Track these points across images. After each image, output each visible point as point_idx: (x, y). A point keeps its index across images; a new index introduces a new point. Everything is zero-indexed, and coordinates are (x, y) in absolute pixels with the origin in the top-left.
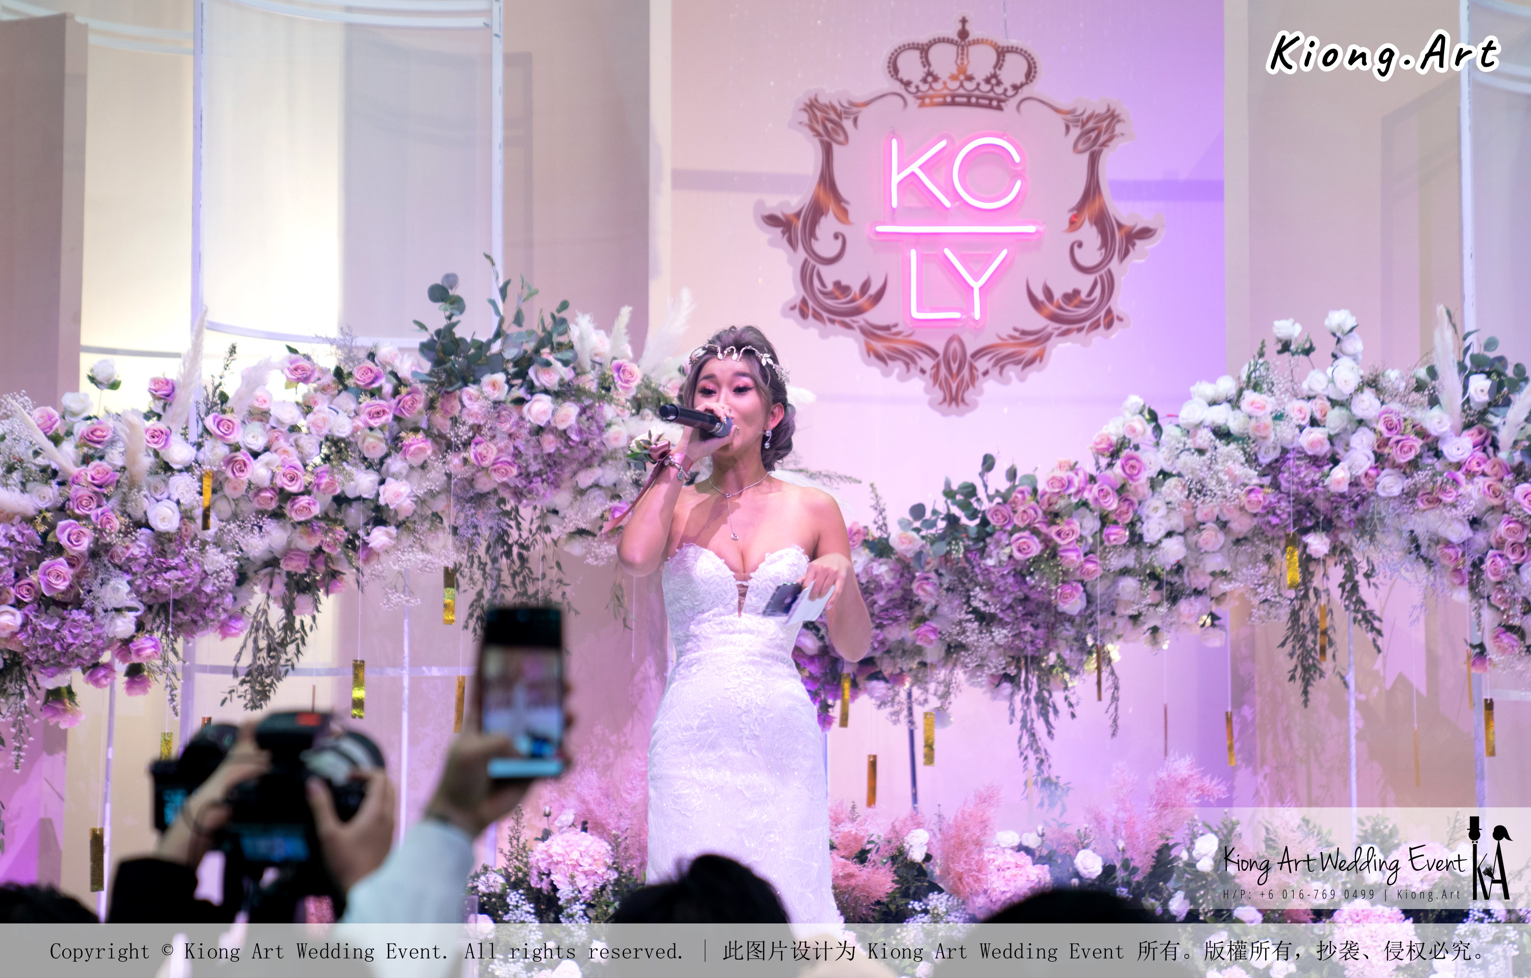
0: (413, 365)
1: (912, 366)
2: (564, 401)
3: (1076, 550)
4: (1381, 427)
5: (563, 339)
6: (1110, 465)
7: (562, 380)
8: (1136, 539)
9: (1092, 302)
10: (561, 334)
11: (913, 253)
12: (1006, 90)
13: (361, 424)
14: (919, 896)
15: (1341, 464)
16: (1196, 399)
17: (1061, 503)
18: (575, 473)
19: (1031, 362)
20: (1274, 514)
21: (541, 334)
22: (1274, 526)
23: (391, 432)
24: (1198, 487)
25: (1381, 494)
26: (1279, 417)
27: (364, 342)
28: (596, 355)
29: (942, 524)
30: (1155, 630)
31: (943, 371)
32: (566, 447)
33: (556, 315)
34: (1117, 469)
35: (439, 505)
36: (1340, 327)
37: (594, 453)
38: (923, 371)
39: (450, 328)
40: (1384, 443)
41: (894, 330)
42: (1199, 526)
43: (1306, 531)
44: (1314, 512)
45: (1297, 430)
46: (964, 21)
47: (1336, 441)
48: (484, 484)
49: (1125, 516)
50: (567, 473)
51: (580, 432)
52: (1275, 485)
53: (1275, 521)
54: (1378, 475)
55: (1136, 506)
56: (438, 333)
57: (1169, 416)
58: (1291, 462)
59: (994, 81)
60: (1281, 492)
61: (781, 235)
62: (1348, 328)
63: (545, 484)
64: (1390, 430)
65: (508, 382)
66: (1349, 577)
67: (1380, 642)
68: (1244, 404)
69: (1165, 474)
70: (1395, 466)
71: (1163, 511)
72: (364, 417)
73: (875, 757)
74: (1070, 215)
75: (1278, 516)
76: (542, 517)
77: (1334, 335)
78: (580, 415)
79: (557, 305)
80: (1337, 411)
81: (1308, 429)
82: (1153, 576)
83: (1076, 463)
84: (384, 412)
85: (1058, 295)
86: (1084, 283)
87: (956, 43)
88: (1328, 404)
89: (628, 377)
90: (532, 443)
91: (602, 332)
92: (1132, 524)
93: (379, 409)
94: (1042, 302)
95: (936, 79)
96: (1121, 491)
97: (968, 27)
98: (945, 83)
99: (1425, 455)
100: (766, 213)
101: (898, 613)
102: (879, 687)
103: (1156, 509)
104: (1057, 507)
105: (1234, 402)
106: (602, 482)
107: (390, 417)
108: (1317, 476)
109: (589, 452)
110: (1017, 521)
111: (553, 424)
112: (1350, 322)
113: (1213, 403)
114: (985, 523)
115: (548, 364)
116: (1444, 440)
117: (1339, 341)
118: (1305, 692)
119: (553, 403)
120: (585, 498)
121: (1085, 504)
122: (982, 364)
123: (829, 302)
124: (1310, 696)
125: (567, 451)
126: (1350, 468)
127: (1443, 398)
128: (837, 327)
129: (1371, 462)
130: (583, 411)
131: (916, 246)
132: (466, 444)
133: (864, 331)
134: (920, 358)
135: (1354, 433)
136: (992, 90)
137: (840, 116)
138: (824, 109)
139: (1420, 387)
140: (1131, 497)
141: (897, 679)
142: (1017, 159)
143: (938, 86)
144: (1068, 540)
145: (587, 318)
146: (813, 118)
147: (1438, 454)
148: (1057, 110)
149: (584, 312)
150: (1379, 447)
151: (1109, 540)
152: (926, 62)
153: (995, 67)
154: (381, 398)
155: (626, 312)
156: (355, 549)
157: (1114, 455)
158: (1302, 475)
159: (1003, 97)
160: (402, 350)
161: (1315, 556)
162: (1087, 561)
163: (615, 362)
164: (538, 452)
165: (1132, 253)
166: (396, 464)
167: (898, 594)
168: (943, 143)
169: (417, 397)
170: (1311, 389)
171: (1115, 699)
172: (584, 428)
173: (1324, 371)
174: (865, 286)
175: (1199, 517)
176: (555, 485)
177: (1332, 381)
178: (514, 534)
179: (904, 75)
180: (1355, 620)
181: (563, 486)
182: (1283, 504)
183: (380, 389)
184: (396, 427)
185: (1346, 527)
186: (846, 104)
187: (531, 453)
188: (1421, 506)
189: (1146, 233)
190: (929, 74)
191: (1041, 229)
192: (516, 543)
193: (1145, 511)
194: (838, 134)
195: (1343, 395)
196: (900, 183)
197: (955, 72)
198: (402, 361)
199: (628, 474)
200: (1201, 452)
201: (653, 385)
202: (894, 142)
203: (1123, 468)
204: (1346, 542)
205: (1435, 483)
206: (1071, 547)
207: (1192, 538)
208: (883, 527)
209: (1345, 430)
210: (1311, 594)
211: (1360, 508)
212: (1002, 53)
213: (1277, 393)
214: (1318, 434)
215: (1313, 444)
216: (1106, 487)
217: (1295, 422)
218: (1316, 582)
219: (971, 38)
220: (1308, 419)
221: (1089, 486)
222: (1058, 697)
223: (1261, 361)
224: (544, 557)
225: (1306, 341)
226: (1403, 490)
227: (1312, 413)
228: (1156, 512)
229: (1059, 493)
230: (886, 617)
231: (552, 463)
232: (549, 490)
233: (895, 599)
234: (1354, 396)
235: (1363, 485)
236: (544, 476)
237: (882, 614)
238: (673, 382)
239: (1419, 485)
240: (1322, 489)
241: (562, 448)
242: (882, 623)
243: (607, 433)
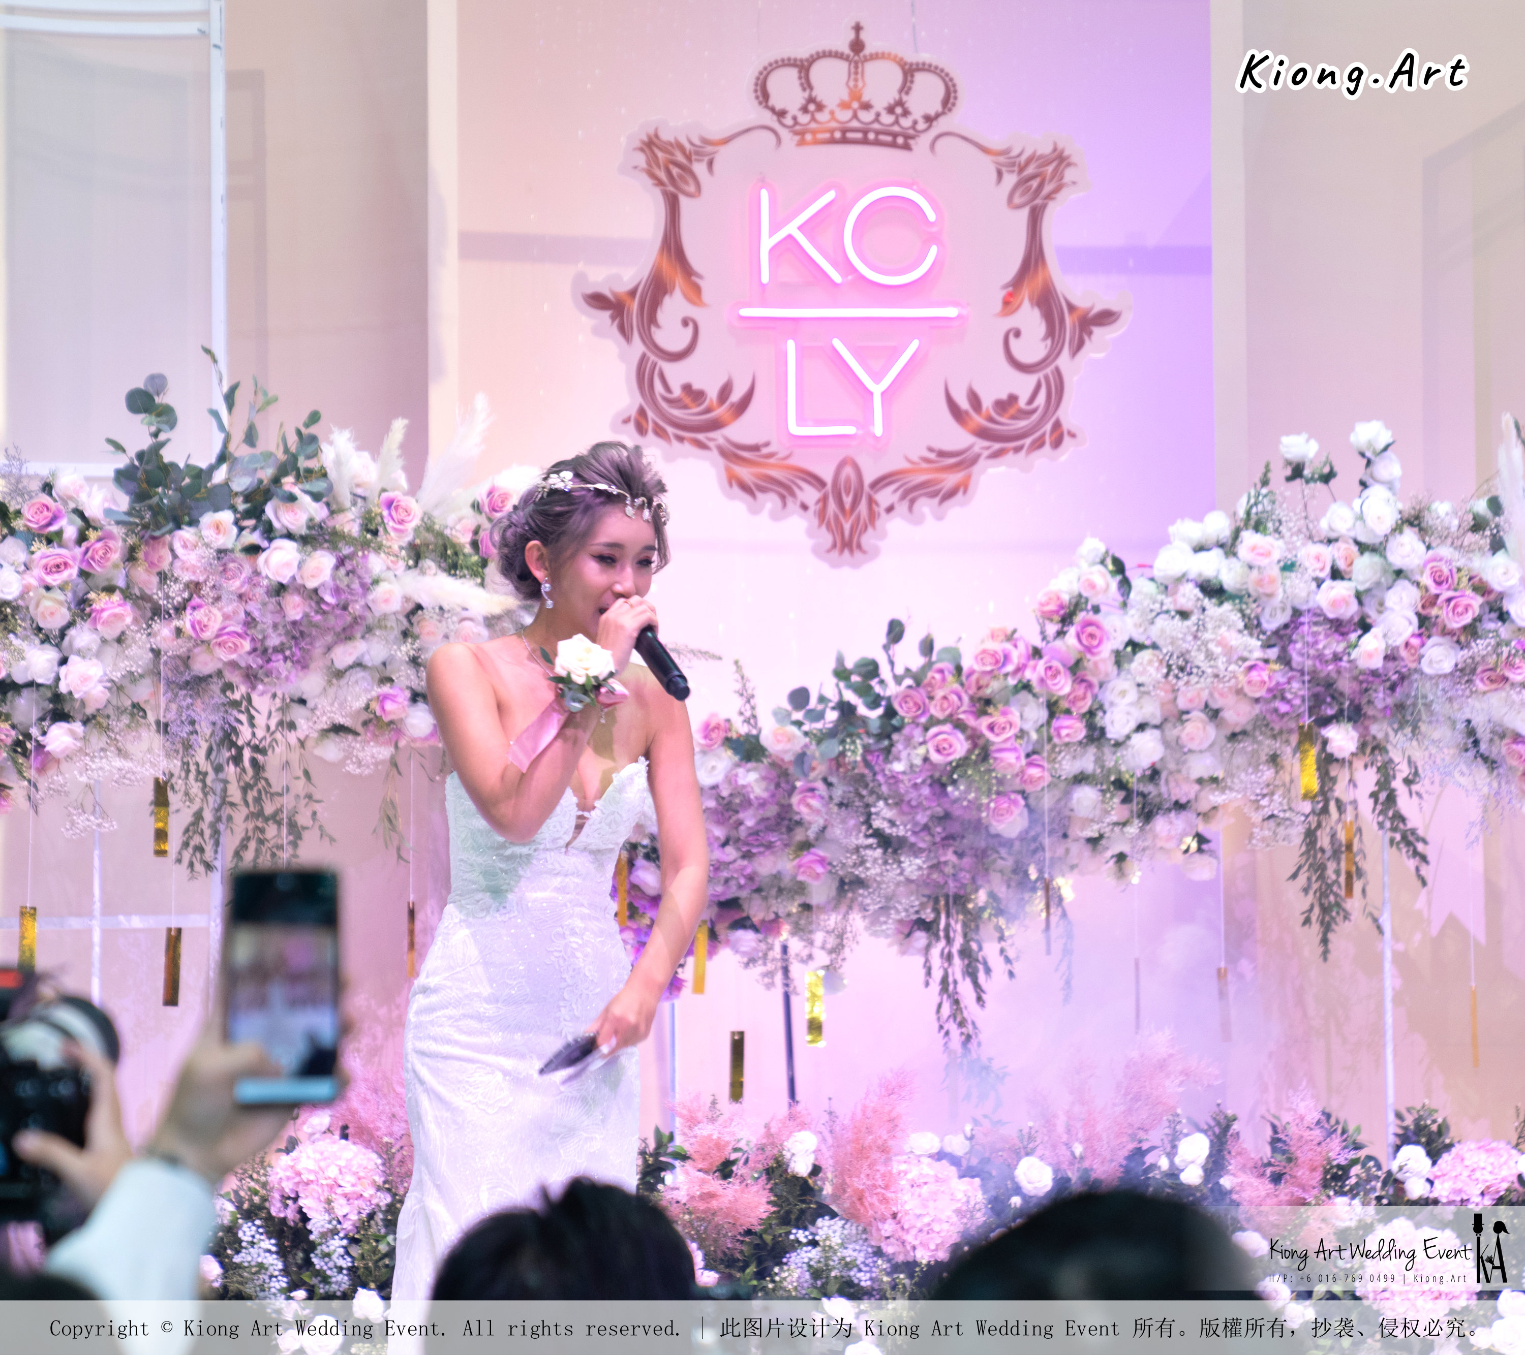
0: (105, 500)
1: (789, 500)
2: (315, 549)
3: (1014, 749)
4: (1426, 580)
5: (312, 464)
6: (1061, 634)
7: (311, 520)
8: (1096, 734)
9: (1034, 411)
10: (309, 457)
11: (791, 345)
12: (915, 123)
13: (34, 582)
14: (804, 1220)
15: (1373, 630)
16: (1177, 543)
17: (993, 687)
18: (329, 649)
19: (951, 494)
20: (1283, 699)
21: (281, 456)
22: (1283, 716)
23: (75, 593)
24: (1181, 662)
25: (1427, 670)
26: (1288, 567)
27: (38, 468)
28: (358, 485)
29: (832, 716)
30: (1121, 858)
31: (832, 506)
32: (317, 612)
33: (304, 431)
34: (1071, 638)
35: (143, 692)
36: (1370, 444)
37: (356, 620)
38: (804, 507)
39: (157, 448)
40: (1432, 601)
41: (765, 451)
42: (1181, 716)
43: (1325, 722)
44: (1337, 696)
45: (1314, 586)
46: (858, 28)
47: (1366, 600)
48: (203, 664)
49: (1081, 704)
50: (319, 647)
51: (337, 591)
52: (1285, 660)
53: (1284, 708)
54: (1423, 645)
55: (1096, 689)
56: (141, 456)
57: (1141, 566)
58: (1306, 628)
59: (899, 110)
60: (1292, 669)
61: (609, 321)
62: (1381, 446)
63: (289, 663)
64: (1439, 583)
65: (236, 523)
66: (1384, 783)
67: (1424, 871)
68: (1243, 550)
69: (1135, 646)
70: (1446, 632)
71: (1132, 695)
72: (38, 571)
73: (742, 1034)
74: (1003, 293)
75: (1288, 702)
76: (283, 709)
77: (1363, 455)
78: (337, 568)
79: (304, 416)
80: (1367, 558)
81: (1328, 583)
82: (1120, 784)
83: (1015, 631)
84: (66, 565)
85: (987, 403)
86: (1022, 386)
87: (847, 59)
88: (1355, 549)
89: (402, 515)
90: (271, 607)
91: (366, 455)
92: (1091, 713)
93: (59, 560)
94: (967, 413)
95: (820, 107)
96: (1075, 668)
97: (863, 36)
98: (832, 113)
99: (1486, 617)
100: (590, 291)
101: (773, 837)
102: (746, 938)
103: (1123, 693)
104: (988, 691)
105: (1229, 547)
106: (367, 661)
107: (73, 572)
108: (1340, 647)
109: (349, 619)
110: (935, 711)
111: (299, 581)
112: (1385, 437)
113: (1200, 548)
114: (890, 713)
115: (292, 498)
116: (1511, 596)
117: (1369, 463)
118: (1325, 941)
119: (299, 551)
120: (343, 682)
121: (1026, 686)
122: (885, 497)
123: (676, 413)
124: (1330, 946)
125: (318, 618)
126: (1385, 636)
127: (1509, 540)
128: (687, 447)
129: (1413, 628)
130: (341, 562)
131: (794, 335)
132: (180, 609)
133: (723, 453)
134: (800, 488)
135: (1389, 588)
136: (897, 122)
137: (689, 158)
138: (667, 148)
139: (1478, 525)
140: (1089, 677)
141: (769, 927)
142: (931, 216)
143: (822, 117)
144: (1004, 736)
145: (346, 434)
146: (653, 160)
147: (1503, 616)
148: (985, 150)
149: (343, 426)
150: (1423, 607)
151: (1059, 735)
152: (807, 85)
153: (901, 91)
154: (61, 546)
155: (399, 426)
156: (25, 754)
157: (1066, 619)
158: (1320, 646)
159: (911, 132)
160: (90, 480)
161: (1339, 755)
162: (1030, 764)
163: (385, 495)
164: (278, 619)
165: (1088, 345)
166: (82, 636)
167: (772, 811)
168: (830, 195)
169: (111, 544)
170: (1331, 529)
171: (1067, 952)
172: (343, 586)
173: (1349, 505)
174: (725, 391)
175: (1182, 703)
176: (303, 664)
177: (1360, 517)
178: (245, 734)
179: (776, 101)
180: (1392, 841)
181: (313, 666)
182: (1295, 685)
183: (59, 533)
184: (82, 586)
185: (1379, 716)
186: (697, 142)
187: (269, 620)
188: (1480, 686)
189: (1106, 317)
190: (811, 100)
191: (964, 312)
192: (248, 744)
193: (1107, 697)
194: (686, 183)
195: (1376, 536)
196: (772, 250)
197: (846, 97)
198: (89, 495)
199: (404, 648)
200: (1184, 615)
201: (437, 527)
202: (764, 194)
203: (1078, 637)
204: (1380, 736)
205: (1499, 655)
206: (1008, 745)
207: (1172, 732)
208: (751, 720)
209: (1378, 584)
210: (1332, 806)
211: (1398, 690)
212: (909, 71)
213: (1287, 534)
214: (1342, 590)
215: (1335, 604)
216: (1056, 664)
217: (1311, 573)
218: (1340, 790)
219: (867, 51)
220: (1328, 570)
221: (1032, 663)
222: (990, 950)
223: (1264, 491)
224: (286, 764)
225: (1325, 464)
226: (1456, 665)
227: (1334, 561)
228: (1124, 697)
229: (991, 672)
230: (756, 843)
231: (298, 635)
232: (294, 671)
233: (768, 819)
234: (1391, 539)
235: (1403, 659)
236: (288, 653)
237: (750, 839)
238: (464, 522)
239: (1478, 659)
240: (1348, 665)
241: (313, 614)
242: (749, 851)
243: (374, 593)
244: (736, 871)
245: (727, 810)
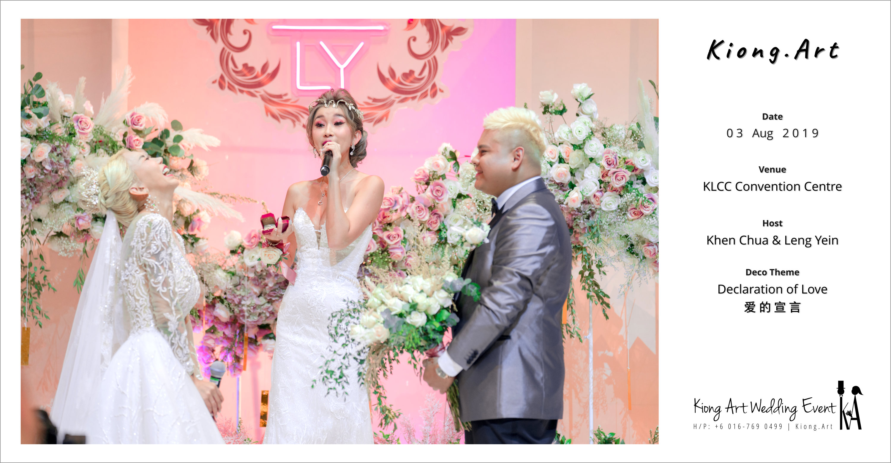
1: (297, 122)
2: (41, 142)
3: (401, 248)
4: (604, 163)
5: (42, 100)
6: (424, 190)
7: (39, 128)
8: (443, 241)
9: (422, 79)
10: (39, 97)
11: (298, 44)
15: (575, 188)
17: (393, 217)
18: (50, 193)
19: (379, 121)
21: (23, 96)
25: (604, 209)
28: (65, 111)
32: (41, 174)
33: (33, 82)
34: (428, 193)
36: (580, 94)
37: (63, 179)
38: (304, 126)
40: (606, 174)
41: (285, 98)
45: (549, 166)
47: (575, 173)
49: (434, 225)
50: (45, 192)
51: (52, 163)
54: (602, 196)
55: (442, 218)
57: (465, 156)
61: (206, 31)
62: (586, 95)
64: (609, 165)
66: (587, 267)
67: (608, 312)
69: (461, 196)
70: (613, 190)
71: (461, 221)
76: (30, 223)
77: (577, 100)
78: (52, 152)
79: (34, 75)
80: (577, 152)
81: (557, 164)
83: (402, 188)
85: (399, 74)
86: (417, 65)
88: (571, 148)
89: (84, 126)
91: (70, 96)
92: (439, 231)
94: (388, 79)
96: (431, 208)
99: (634, 182)
102: (270, 344)
103: (456, 220)
104: (389, 219)
106: (70, 199)
109: (59, 178)
111: (32, 158)
112: (588, 91)
115: (29, 117)
116: (647, 172)
117: (580, 104)
120: (57, 210)
121: (407, 216)
123: (240, 78)
125: (43, 177)
126: (582, 191)
127: (645, 144)
128: (245, 95)
129: (597, 188)
130: (54, 149)
131: (300, 39)
133: (264, 99)
134: (302, 117)
135: (587, 167)
139: (632, 136)
140: (439, 213)
144: (395, 241)
145: (55, 85)
147: (644, 182)
149: (54, 81)
150: (603, 176)
155: (83, 81)
163: (76, 115)
164: (22, 178)
165: (450, 45)
170: (560, 138)
172: (55, 161)
173: (569, 125)
174: (265, 67)
176: (36, 201)
177: (571, 132)
180: (588, 296)
181: (43, 201)
185: (582, 232)
188: (630, 217)
189: (460, 31)
191: (387, 28)
193: (448, 222)
195: (579, 141)
201: (105, 133)
203: (432, 191)
204: (582, 242)
205: (638, 200)
206: (397, 246)
209: (581, 165)
211: (590, 219)
214: (564, 168)
215: (560, 175)
216: (422, 206)
217: (547, 159)
220: (557, 158)
221: (410, 204)
224: (31, 252)
225: (561, 105)
226: (619, 206)
227: (560, 153)
228: (456, 223)
229: (389, 208)
230: (274, 295)
231: (33, 186)
232: (31, 205)
233: (280, 283)
234: (587, 142)
235: (593, 203)
236: (27, 195)
237: (271, 293)
238: (120, 130)
239: (628, 203)
240: (566, 206)
241: (40, 175)
242: (270, 299)
243: (73, 165)
244: (265, 309)
245: (260, 278)
